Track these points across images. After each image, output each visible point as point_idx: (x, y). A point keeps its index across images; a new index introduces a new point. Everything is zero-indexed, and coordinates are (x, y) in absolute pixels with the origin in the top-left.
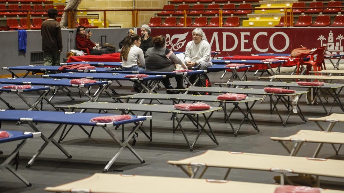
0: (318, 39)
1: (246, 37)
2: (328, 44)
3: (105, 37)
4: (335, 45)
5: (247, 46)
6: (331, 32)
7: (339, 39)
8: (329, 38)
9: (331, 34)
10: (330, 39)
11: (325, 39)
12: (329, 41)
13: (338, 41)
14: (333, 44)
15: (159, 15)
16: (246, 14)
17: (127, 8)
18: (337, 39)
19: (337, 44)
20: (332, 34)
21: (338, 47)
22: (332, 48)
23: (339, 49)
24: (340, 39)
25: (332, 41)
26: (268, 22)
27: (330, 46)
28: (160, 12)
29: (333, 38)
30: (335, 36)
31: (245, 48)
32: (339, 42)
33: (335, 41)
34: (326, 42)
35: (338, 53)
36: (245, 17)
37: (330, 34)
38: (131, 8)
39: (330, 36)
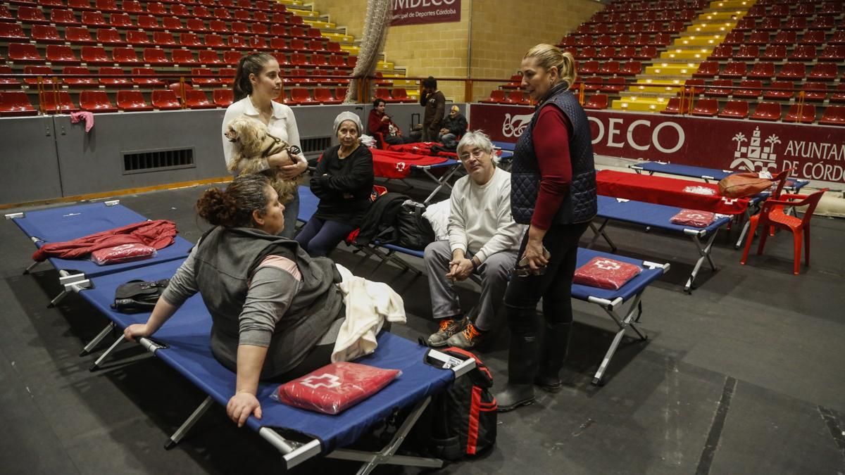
0: (733, 139)
1: (617, 126)
2: (750, 148)
3: (417, 116)
4: (762, 151)
5: (617, 139)
6: (757, 129)
7: (771, 141)
8: (753, 139)
9: (757, 133)
10: (755, 141)
11: (746, 140)
12: (752, 143)
13: (769, 145)
14: (759, 150)
15: (504, 87)
16: (616, 92)
17: (460, 77)
18: (766, 141)
19: (767, 149)
20: (759, 132)
21: (766, 155)
22: (756, 154)
23: (768, 159)
24: (773, 141)
25: (758, 143)
26: (649, 105)
27: (753, 151)
28: (506, 84)
29: (759, 140)
30: (763, 137)
31: (614, 142)
32: (770, 147)
33: (763, 145)
34: (747, 144)
35: (766, 164)
36: (615, 95)
37: (755, 132)
38: (465, 77)
39: (754, 135)
